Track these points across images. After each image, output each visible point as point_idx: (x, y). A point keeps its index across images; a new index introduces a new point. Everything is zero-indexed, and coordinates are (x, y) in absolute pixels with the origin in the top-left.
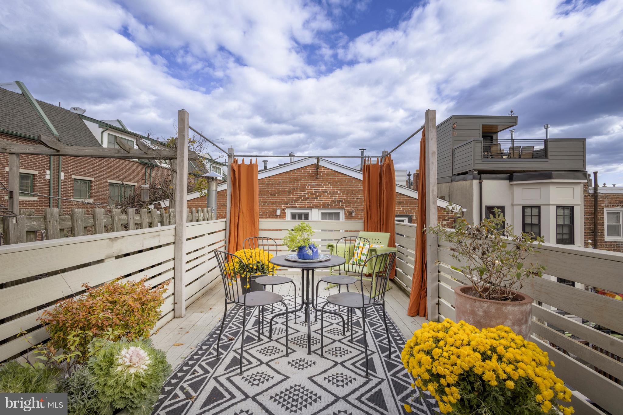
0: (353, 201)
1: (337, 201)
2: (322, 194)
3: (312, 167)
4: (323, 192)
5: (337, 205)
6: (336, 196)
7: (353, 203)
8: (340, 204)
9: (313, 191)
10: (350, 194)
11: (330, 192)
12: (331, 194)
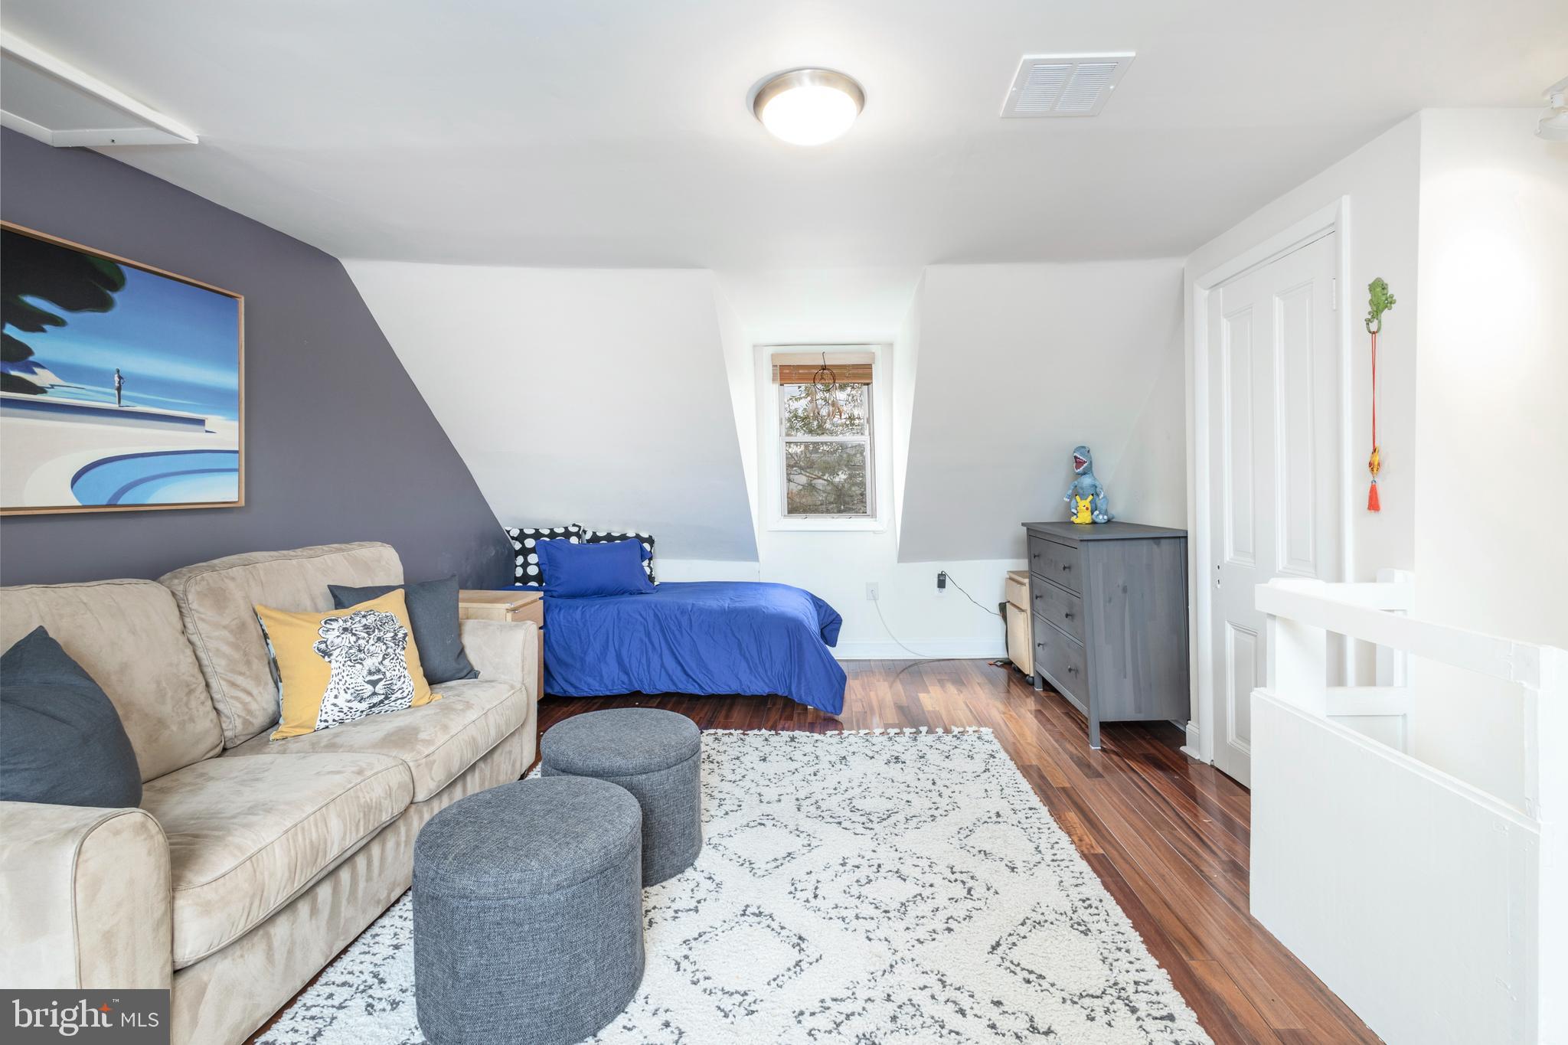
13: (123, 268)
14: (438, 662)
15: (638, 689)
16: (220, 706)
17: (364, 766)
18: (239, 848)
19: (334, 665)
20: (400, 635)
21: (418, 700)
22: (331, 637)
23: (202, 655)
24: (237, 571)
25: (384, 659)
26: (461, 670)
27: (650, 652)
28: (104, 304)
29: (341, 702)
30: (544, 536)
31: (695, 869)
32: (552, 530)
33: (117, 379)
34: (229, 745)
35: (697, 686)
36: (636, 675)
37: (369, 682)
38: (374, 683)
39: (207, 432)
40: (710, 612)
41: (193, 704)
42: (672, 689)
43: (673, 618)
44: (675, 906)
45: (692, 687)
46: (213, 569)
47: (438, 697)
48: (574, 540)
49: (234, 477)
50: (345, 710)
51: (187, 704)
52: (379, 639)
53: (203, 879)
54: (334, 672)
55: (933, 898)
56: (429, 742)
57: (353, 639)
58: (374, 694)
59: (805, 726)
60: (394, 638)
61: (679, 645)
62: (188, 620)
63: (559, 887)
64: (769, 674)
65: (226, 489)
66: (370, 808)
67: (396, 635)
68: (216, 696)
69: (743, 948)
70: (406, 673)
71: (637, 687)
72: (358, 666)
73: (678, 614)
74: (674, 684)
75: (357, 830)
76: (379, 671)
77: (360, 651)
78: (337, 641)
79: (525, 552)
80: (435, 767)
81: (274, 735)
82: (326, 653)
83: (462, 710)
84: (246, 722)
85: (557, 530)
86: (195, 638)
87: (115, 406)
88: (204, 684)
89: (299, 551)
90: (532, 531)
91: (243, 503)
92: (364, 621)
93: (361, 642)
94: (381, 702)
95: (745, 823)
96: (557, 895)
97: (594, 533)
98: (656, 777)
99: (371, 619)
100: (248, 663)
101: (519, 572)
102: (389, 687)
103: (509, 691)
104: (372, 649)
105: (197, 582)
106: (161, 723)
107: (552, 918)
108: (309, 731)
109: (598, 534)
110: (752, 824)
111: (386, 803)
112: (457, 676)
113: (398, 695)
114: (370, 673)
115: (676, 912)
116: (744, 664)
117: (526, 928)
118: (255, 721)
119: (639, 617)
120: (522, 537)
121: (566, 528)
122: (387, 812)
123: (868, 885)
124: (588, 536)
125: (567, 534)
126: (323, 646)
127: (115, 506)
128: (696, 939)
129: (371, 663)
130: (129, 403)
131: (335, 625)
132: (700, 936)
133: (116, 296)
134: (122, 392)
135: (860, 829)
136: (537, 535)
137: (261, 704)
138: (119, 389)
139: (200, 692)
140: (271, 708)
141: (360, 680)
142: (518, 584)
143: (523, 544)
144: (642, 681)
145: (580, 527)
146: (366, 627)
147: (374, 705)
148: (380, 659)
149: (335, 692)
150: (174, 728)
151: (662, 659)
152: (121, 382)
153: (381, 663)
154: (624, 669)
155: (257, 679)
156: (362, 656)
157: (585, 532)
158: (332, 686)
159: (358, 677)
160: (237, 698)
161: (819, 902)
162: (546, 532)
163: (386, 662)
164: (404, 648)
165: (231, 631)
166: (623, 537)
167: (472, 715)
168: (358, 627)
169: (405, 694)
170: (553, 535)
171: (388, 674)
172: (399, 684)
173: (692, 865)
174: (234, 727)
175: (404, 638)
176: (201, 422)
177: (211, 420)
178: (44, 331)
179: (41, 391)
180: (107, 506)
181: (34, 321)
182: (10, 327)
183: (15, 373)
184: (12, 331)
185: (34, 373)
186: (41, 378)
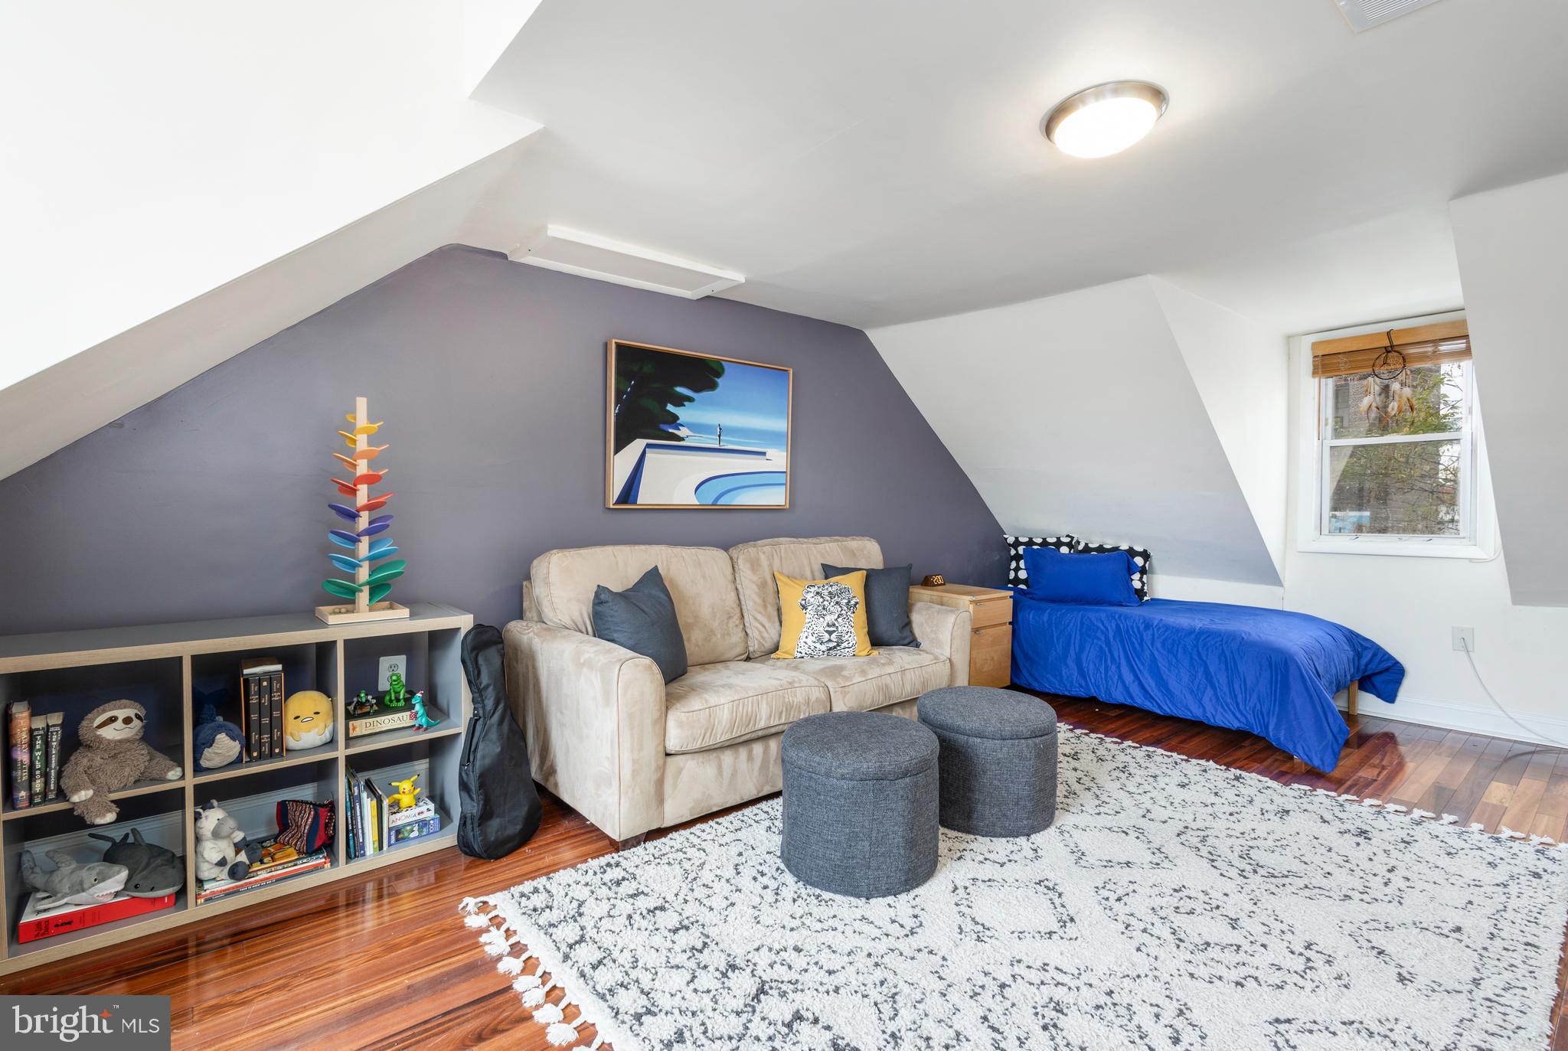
13: (723, 363)
14: (884, 628)
15: (1095, 695)
16: (748, 631)
17: (796, 680)
18: (707, 701)
19: (808, 616)
20: (853, 602)
21: (860, 651)
22: (809, 596)
23: (742, 598)
24: (767, 549)
25: (839, 617)
26: (904, 639)
27: (1109, 661)
28: (712, 386)
29: (809, 641)
30: (1036, 544)
31: (1028, 840)
32: (1044, 539)
33: (719, 430)
34: (751, 656)
35: (1155, 704)
36: (1093, 681)
37: (827, 631)
38: (830, 633)
39: (767, 459)
40: (1177, 630)
41: (731, 625)
42: (1129, 702)
43: (1135, 630)
44: (988, 855)
45: (1149, 704)
46: (755, 546)
47: (875, 653)
48: (1064, 550)
50: (812, 648)
51: (727, 624)
52: (837, 603)
53: (684, 710)
54: (807, 621)
55: (1251, 955)
56: (846, 678)
57: (821, 600)
58: (830, 640)
59: (1271, 772)
60: (847, 604)
61: (1139, 658)
62: (737, 575)
63: (843, 777)
64: (1242, 707)
65: (777, 497)
66: (792, 707)
67: (849, 602)
68: (747, 624)
69: (1015, 902)
70: (852, 630)
71: (1093, 692)
72: (822, 619)
73: (1142, 628)
74: (1132, 698)
75: (780, 718)
76: (834, 625)
77: (824, 609)
78: (812, 600)
79: (1017, 557)
80: (847, 696)
81: (773, 656)
82: (804, 607)
83: (883, 664)
84: (760, 644)
85: (1050, 540)
86: (739, 587)
87: (717, 446)
88: (739, 614)
89: (810, 540)
90: (1026, 540)
91: (785, 507)
92: (830, 589)
93: (825, 603)
94: (835, 647)
95: (1108, 826)
96: (842, 782)
97: (1087, 544)
98: (989, 744)
99: (835, 588)
100: (765, 607)
101: (1012, 575)
102: (840, 637)
103: (932, 660)
104: (832, 609)
105: (744, 555)
106: (712, 632)
107: (837, 798)
108: (789, 657)
109: (1090, 545)
110: (1116, 829)
111: (803, 708)
112: (901, 642)
113: (845, 644)
114: (828, 625)
115: (986, 859)
116: (1209, 692)
117: (822, 797)
118: (766, 645)
119: (1100, 625)
120: (1017, 543)
121: (1058, 539)
122: (804, 714)
123: (1186, 915)
124: (1080, 547)
125: (1059, 544)
126: (803, 602)
128: (984, 881)
129: (830, 618)
131: (812, 589)
132: (989, 880)
133: (719, 381)
134: (721, 437)
135: (1233, 873)
136: (1031, 543)
137: (770, 636)
138: (719, 436)
139: (736, 619)
140: (775, 638)
141: (822, 629)
142: (1010, 585)
143: (1017, 551)
144: (1098, 687)
145: (1072, 538)
146: (830, 593)
147: (830, 649)
148: (836, 617)
149: (806, 634)
150: (719, 636)
151: (1120, 671)
152: (721, 431)
153: (836, 620)
154: (1083, 674)
155: (769, 618)
156: (825, 612)
157: (1078, 542)
158: (805, 630)
159: (821, 626)
160: (756, 628)
161: (1117, 906)
162: (1039, 541)
163: (840, 620)
164: (853, 612)
165: (757, 586)
166: (1116, 549)
167: (890, 669)
168: (826, 592)
169: (850, 645)
170: (1045, 543)
171: (840, 628)
172: (847, 637)
173: (1029, 835)
174: (754, 646)
175: (855, 605)
176: (764, 454)
177: (771, 452)
178: (684, 405)
179: (682, 439)
180: (712, 505)
181: (680, 401)
182: (669, 405)
183: (670, 431)
184: (670, 407)
185: (679, 430)
186: (683, 432)
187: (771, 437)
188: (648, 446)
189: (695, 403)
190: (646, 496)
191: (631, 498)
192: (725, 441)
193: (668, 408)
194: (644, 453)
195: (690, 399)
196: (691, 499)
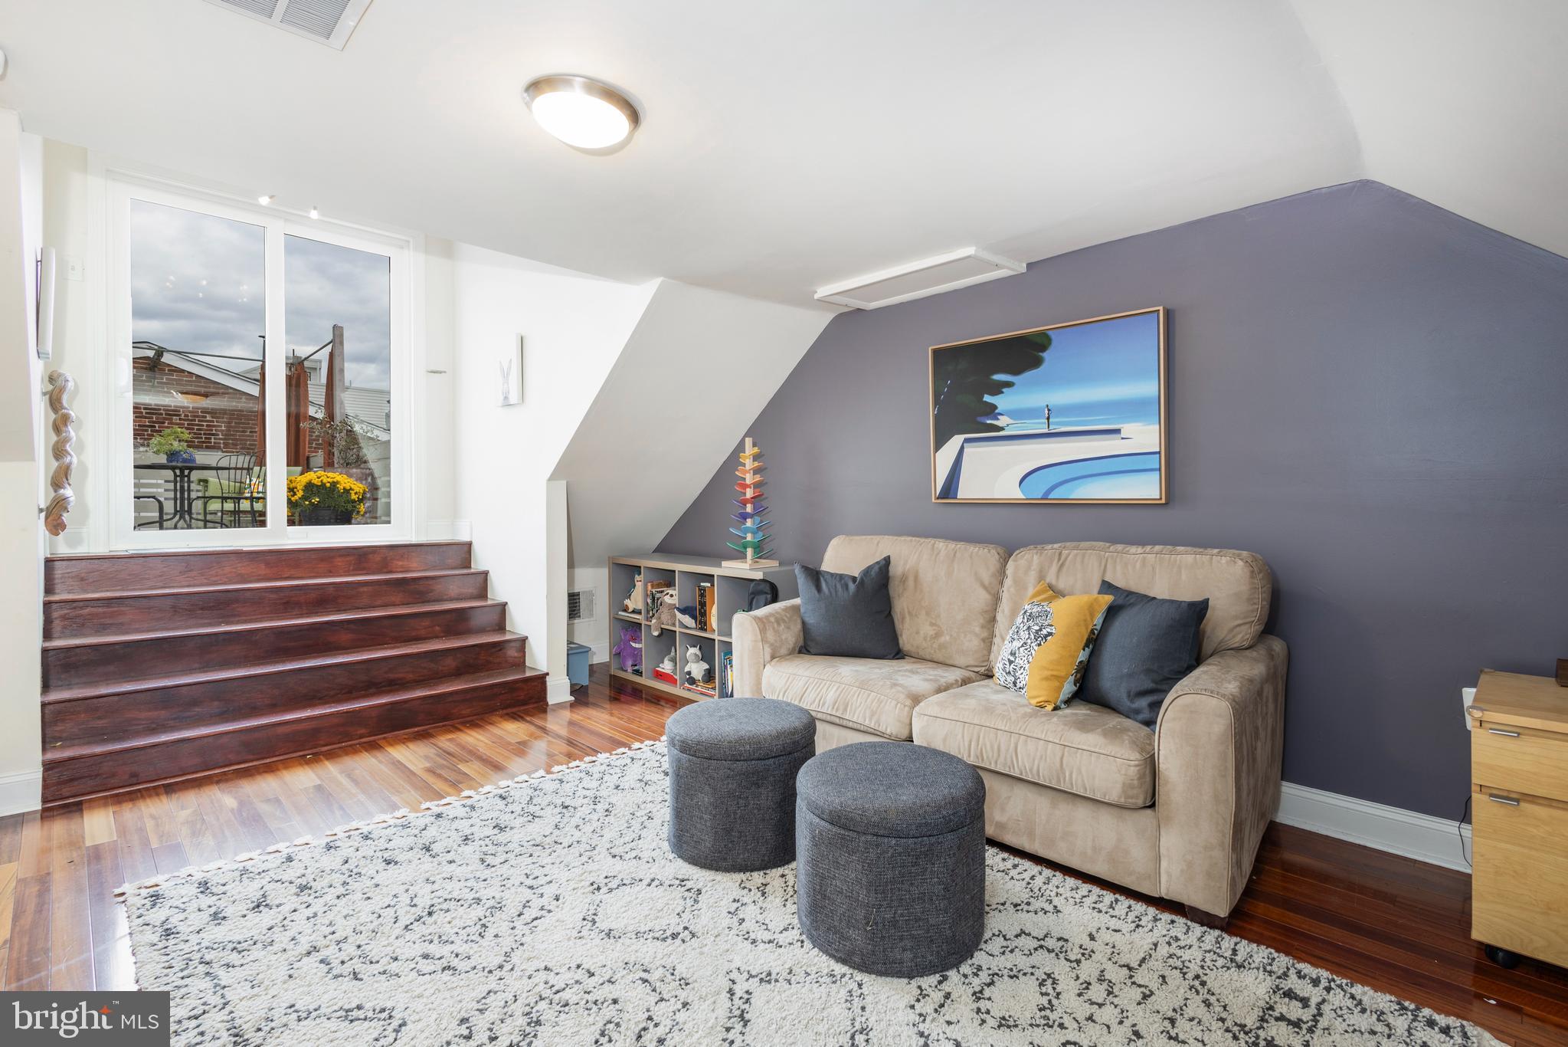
0: (243, 436)
1: (205, 434)
2: (167, 419)
3: (139, 363)
4: (170, 415)
5: (203, 442)
6: (203, 425)
7: (241, 440)
8: (213, 440)
9: (144, 411)
10: (236, 423)
11: (186, 416)
12: (188, 420)
13: (1047, 332)
20: (1046, 632)
28: (1037, 362)
29: (1000, 667)
33: (1047, 412)
37: (1009, 660)
38: (1010, 663)
39: (1123, 438)
49: (1156, 475)
50: (1003, 676)
58: (1010, 673)
67: (1041, 630)
72: (1010, 644)
87: (1046, 431)
91: (1163, 501)
94: (1015, 683)
114: (1011, 653)
127: (1047, 499)
130: (1054, 427)
133: (1045, 355)
134: (1051, 420)
138: (1048, 418)
152: (1049, 413)
159: (1008, 651)
164: (1039, 645)
176: (1118, 431)
177: (1127, 429)
178: (1002, 393)
179: (1002, 429)
180: (1042, 499)
181: (998, 389)
182: (986, 396)
183: (989, 422)
184: (987, 398)
185: (998, 419)
186: (1002, 421)
187: (1132, 409)
188: (967, 441)
189: (1015, 387)
190: (966, 490)
191: (952, 492)
192: (1054, 423)
193: (984, 399)
194: (962, 448)
195: (1009, 385)
196: (1016, 494)
